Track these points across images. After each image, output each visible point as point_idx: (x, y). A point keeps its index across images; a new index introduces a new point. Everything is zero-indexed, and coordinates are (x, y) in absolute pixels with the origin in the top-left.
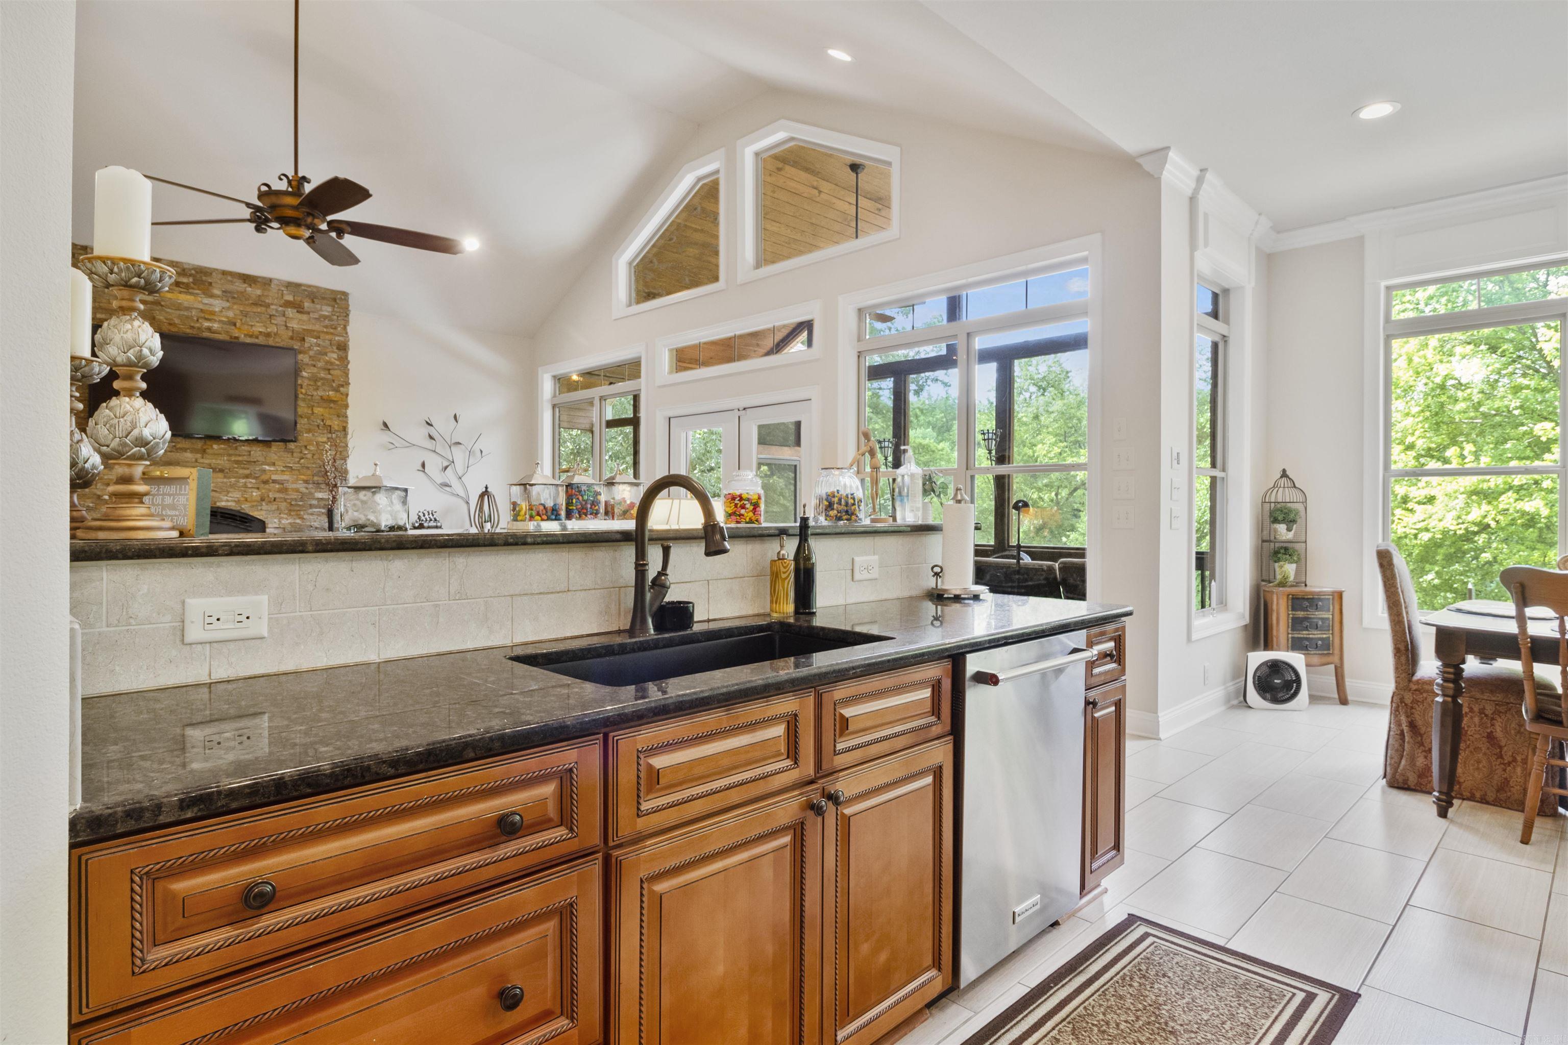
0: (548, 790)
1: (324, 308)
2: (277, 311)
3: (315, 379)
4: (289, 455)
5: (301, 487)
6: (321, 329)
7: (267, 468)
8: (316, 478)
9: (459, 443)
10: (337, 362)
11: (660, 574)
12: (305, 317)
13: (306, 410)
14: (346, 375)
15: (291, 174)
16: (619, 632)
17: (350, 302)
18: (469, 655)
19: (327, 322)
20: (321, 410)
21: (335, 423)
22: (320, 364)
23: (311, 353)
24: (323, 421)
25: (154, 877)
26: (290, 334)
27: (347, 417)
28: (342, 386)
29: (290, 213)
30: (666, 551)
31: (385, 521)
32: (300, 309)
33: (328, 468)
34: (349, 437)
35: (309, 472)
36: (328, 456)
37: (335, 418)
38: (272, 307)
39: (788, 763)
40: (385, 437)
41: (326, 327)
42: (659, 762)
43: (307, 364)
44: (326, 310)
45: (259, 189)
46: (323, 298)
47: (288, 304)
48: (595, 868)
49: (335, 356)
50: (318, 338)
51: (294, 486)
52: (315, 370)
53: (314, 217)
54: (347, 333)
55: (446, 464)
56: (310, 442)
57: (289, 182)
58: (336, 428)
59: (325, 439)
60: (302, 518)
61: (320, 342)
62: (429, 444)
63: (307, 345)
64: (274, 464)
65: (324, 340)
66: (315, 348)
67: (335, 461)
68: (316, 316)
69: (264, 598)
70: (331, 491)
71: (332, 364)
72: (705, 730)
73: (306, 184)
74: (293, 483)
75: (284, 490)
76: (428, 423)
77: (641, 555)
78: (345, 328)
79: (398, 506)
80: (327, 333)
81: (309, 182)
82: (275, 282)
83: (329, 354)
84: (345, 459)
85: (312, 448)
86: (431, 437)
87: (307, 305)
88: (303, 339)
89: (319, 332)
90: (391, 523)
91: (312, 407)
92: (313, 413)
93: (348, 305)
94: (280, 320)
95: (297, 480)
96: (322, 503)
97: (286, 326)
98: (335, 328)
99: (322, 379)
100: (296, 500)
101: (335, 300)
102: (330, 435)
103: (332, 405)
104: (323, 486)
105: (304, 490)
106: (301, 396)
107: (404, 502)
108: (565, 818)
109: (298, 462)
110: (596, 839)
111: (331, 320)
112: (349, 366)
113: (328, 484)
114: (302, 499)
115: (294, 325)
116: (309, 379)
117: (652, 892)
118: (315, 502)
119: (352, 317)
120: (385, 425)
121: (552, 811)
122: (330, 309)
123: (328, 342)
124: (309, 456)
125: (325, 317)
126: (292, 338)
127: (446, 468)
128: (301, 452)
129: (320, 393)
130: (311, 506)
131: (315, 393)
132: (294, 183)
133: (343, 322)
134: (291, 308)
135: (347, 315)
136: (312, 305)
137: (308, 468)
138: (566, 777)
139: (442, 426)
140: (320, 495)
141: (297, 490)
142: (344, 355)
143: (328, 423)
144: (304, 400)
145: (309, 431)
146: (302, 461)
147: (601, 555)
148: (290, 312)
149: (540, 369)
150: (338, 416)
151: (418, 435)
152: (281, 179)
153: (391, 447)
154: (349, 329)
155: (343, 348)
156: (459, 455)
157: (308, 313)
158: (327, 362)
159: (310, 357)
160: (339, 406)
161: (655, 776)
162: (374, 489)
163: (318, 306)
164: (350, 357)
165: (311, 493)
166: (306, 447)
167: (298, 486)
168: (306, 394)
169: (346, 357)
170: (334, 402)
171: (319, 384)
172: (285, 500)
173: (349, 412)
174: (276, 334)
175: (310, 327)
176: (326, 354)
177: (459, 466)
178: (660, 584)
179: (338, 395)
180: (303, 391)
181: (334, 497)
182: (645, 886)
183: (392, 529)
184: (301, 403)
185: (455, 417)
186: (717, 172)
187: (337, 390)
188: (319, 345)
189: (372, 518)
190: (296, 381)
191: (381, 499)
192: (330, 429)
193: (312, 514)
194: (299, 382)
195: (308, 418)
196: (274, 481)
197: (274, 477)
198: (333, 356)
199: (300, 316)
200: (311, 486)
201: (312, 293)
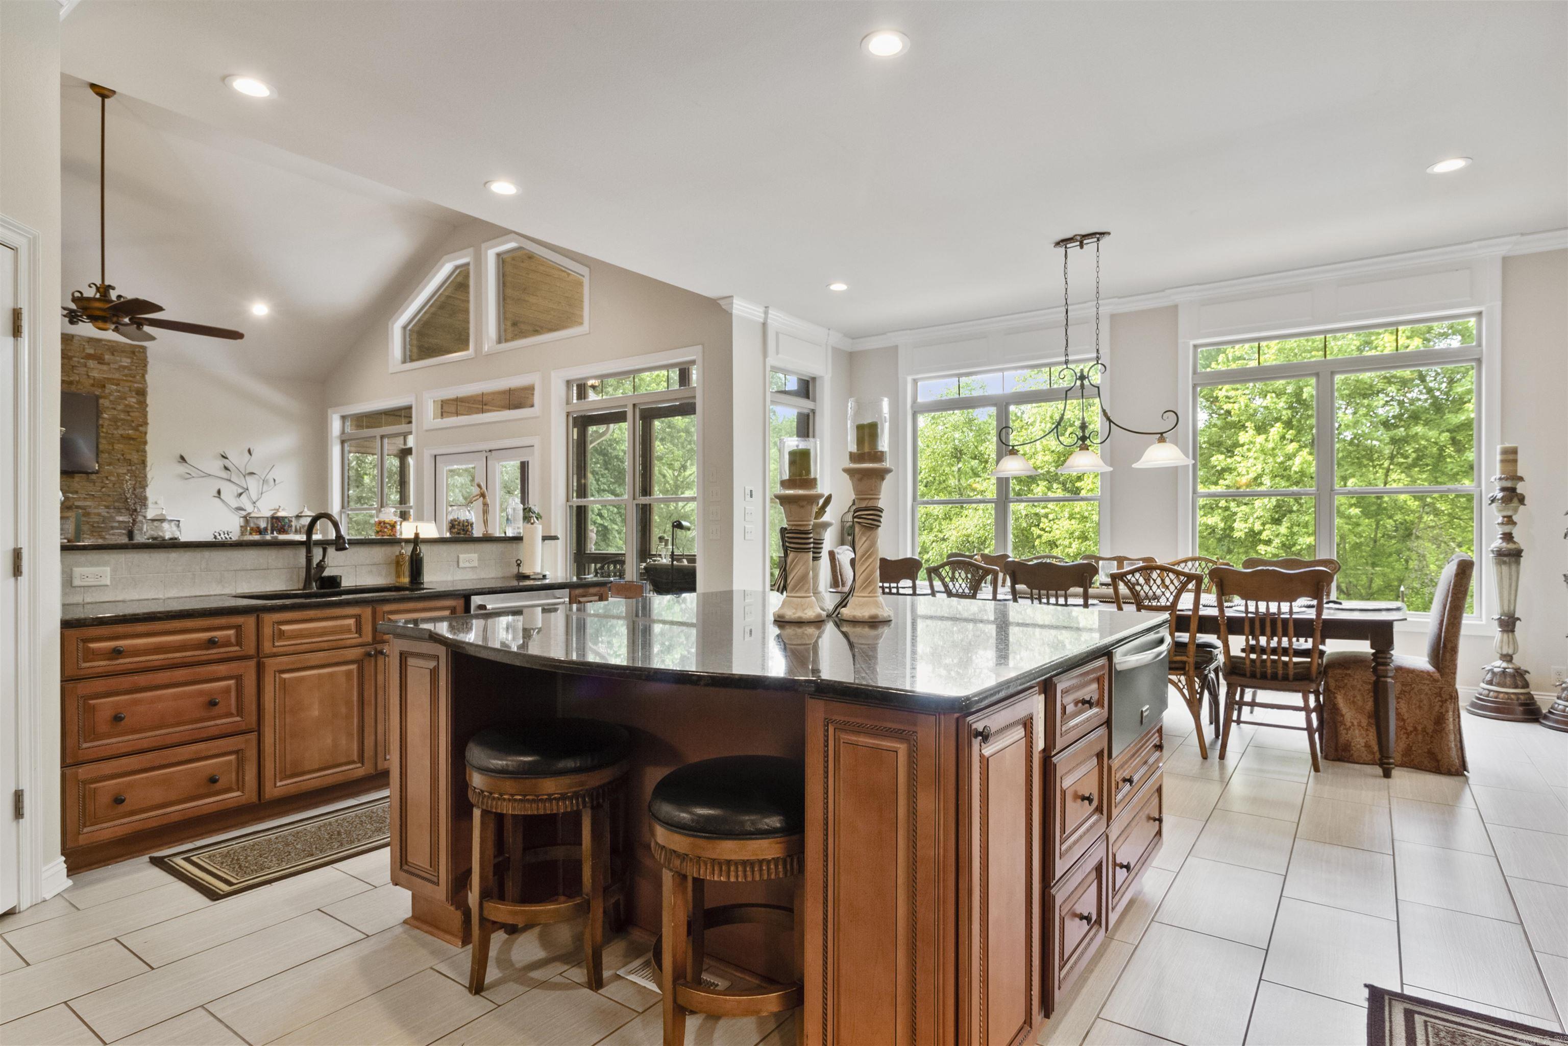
0: (231, 632)
1: (124, 359)
2: (79, 362)
3: (115, 420)
4: (91, 485)
5: (103, 511)
6: (121, 377)
7: (71, 495)
8: (117, 504)
9: (252, 473)
10: (136, 406)
11: (321, 561)
12: (105, 368)
13: (106, 447)
14: (145, 415)
15: (99, 283)
16: (299, 590)
17: (148, 354)
18: (212, 598)
19: (126, 372)
20: (122, 446)
21: (135, 457)
22: (120, 407)
23: (112, 398)
24: (123, 455)
25: (86, 641)
26: (92, 382)
27: (145, 452)
28: (141, 426)
29: (98, 313)
30: (325, 551)
31: (168, 536)
32: (100, 360)
33: (128, 496)
34: (148, 469)
35: (110, 499)
36: (128, 485)
37: (134, 453)
38: (75, 359)
39: (356, 635)
40: (182, 469)
41: (126, 376)
42: (284, 628)
43: (107, 408)
44: (126, 362)
45: (73, 294)
46: (123, 352)
47: (89, 357)
48: (252, 663)
49: (134, 400)
50: (117, 385)
51: (96, 511)
52: (115, 413)
53: (118, 316)
54: (145, 381)
55: (240, 491)
56: (111, 473)
57: (98, 289)
58: (136, 461)
59: (125, 471)
60: (104, 538)
61: (119, 388)
62: (224, 474)
63: (107, 391)
64: (77, 492)
65: (123, 387)
66: (116, 394)
67: (135, 490)
68: (116, 366)
69: (108, 569)
70: (131, 515)
71: (131, 407)
72: (308, 617)
73: (111, 291)
74: (95, 508)
75: (87, 514)
76: (223, 456)
77: (309, 551)
78: (143, 376)
79: (175, 528)
80: (127, 381)
81: (113, 288)
82: (76, 338)
83: (129, 399)
84: (144, 487)
85: (113, 479)
86: (226, 468)
87: (107, 357)
88: (104, 386)
89: (118, 380)
90: (171, 536)
91: (112, 444)
92: (113, 449)
93: (146, 357)
94: (82, 370)
95: (99, 505)
96: (123, 525)
97: (88, 376)
98: (134, 377)
99: (122, 420)
100: (98, 522)
101: (133, 353)
102: (129, 468)
103: (132, 442)
104: (123, 511)
105: (106, 514)
106: (102, 434)
107: (178, 526)
108: (239, 643)
109: (100, 491)
110: (252, 651)
111: (130, 370)
112: (148, 409)
113: (128, 509)
114: (103, 522)
115: (95, 374)
116: (109, 420)
117: (280, 678)
118: (116, 524)
119: (149, 367)
120: (182, 458)
121: (233, 640)
122: (129, 360)
123: (127, 389)
124: (110, 485)
125: (125, 367)
126: (93, 385)
127: (241, 494)
128: (102, 482)
129: (121, 432)
130: (113, 528)
131: (115, 432)
132: (101, 290)
133: (141, 372)
134: (93, 359)
135: (146, 366)
136: (112, 357)
137: (109, 496)
138: (238, 628)
139: (237, 459)
140: (121, 519)
141: (99, 515)
142: (142, 399)
143: (128, 457)
144: (105, 438)
145: (110, 464)
146: (104, 490)
147: (287, 552)
148: (91, 363)
149: (330, 411)
150: (138, 451)
151: (215, 467)
152: (90, 286)
153: (188, 477)
154: (147, 377)
155: (142, 393)
156: (253, 484)
157: (109, 364)
158: (126, 406)
159: (111, 401)
160: (138, 442)
161: (282, 634)
162: (162, 520)
163: (118, 358)
164: (149, 401)
165: (111, 517)
166: (107, 478)
167: (100, 511)
168: (107, 433)
169: (145, 401)
170: (133, 439)
171: (119, 424)
172: (88, 523)
173: (148, 448)
174: (78, 382)
175: (110, 376)
176: (125, 399)
177: (254, 495)
178: (321, 566)
179: (137, 433)
180: (104, 430)
181: (134, 520)
182: (277, 674)
183: (171, 539)
184: (103, 441)
185: (249, 451)
186: (468, 264)
187: (136, 429)
188: (119, 391)
189: (161, 534)
190: (97, 420)
191: (165, 525)
192: (129, 462)
193: (113, 535)
194: (101, 422)
195: (109, 453)
196: (78, 507)
197: (77, 503)
198: (132, 400)
199: (100, 366)
200: (112, 511)
201: (113, 347)
